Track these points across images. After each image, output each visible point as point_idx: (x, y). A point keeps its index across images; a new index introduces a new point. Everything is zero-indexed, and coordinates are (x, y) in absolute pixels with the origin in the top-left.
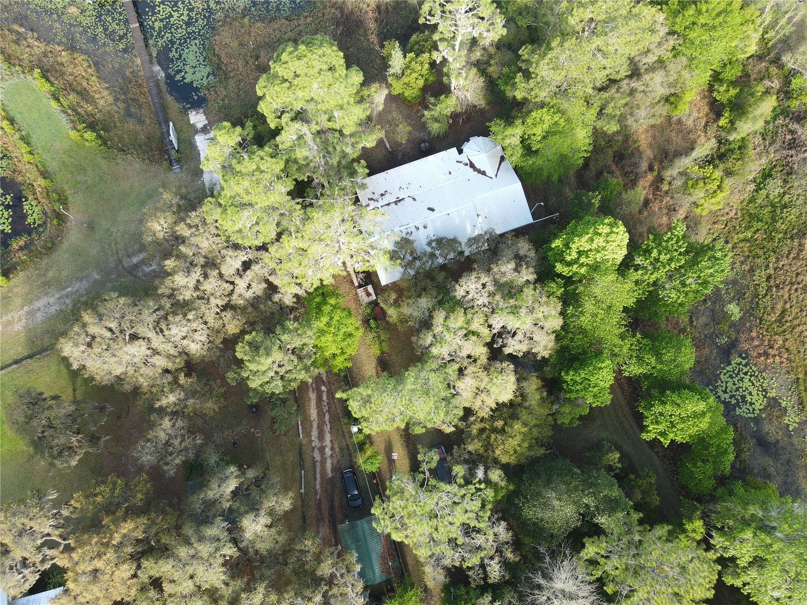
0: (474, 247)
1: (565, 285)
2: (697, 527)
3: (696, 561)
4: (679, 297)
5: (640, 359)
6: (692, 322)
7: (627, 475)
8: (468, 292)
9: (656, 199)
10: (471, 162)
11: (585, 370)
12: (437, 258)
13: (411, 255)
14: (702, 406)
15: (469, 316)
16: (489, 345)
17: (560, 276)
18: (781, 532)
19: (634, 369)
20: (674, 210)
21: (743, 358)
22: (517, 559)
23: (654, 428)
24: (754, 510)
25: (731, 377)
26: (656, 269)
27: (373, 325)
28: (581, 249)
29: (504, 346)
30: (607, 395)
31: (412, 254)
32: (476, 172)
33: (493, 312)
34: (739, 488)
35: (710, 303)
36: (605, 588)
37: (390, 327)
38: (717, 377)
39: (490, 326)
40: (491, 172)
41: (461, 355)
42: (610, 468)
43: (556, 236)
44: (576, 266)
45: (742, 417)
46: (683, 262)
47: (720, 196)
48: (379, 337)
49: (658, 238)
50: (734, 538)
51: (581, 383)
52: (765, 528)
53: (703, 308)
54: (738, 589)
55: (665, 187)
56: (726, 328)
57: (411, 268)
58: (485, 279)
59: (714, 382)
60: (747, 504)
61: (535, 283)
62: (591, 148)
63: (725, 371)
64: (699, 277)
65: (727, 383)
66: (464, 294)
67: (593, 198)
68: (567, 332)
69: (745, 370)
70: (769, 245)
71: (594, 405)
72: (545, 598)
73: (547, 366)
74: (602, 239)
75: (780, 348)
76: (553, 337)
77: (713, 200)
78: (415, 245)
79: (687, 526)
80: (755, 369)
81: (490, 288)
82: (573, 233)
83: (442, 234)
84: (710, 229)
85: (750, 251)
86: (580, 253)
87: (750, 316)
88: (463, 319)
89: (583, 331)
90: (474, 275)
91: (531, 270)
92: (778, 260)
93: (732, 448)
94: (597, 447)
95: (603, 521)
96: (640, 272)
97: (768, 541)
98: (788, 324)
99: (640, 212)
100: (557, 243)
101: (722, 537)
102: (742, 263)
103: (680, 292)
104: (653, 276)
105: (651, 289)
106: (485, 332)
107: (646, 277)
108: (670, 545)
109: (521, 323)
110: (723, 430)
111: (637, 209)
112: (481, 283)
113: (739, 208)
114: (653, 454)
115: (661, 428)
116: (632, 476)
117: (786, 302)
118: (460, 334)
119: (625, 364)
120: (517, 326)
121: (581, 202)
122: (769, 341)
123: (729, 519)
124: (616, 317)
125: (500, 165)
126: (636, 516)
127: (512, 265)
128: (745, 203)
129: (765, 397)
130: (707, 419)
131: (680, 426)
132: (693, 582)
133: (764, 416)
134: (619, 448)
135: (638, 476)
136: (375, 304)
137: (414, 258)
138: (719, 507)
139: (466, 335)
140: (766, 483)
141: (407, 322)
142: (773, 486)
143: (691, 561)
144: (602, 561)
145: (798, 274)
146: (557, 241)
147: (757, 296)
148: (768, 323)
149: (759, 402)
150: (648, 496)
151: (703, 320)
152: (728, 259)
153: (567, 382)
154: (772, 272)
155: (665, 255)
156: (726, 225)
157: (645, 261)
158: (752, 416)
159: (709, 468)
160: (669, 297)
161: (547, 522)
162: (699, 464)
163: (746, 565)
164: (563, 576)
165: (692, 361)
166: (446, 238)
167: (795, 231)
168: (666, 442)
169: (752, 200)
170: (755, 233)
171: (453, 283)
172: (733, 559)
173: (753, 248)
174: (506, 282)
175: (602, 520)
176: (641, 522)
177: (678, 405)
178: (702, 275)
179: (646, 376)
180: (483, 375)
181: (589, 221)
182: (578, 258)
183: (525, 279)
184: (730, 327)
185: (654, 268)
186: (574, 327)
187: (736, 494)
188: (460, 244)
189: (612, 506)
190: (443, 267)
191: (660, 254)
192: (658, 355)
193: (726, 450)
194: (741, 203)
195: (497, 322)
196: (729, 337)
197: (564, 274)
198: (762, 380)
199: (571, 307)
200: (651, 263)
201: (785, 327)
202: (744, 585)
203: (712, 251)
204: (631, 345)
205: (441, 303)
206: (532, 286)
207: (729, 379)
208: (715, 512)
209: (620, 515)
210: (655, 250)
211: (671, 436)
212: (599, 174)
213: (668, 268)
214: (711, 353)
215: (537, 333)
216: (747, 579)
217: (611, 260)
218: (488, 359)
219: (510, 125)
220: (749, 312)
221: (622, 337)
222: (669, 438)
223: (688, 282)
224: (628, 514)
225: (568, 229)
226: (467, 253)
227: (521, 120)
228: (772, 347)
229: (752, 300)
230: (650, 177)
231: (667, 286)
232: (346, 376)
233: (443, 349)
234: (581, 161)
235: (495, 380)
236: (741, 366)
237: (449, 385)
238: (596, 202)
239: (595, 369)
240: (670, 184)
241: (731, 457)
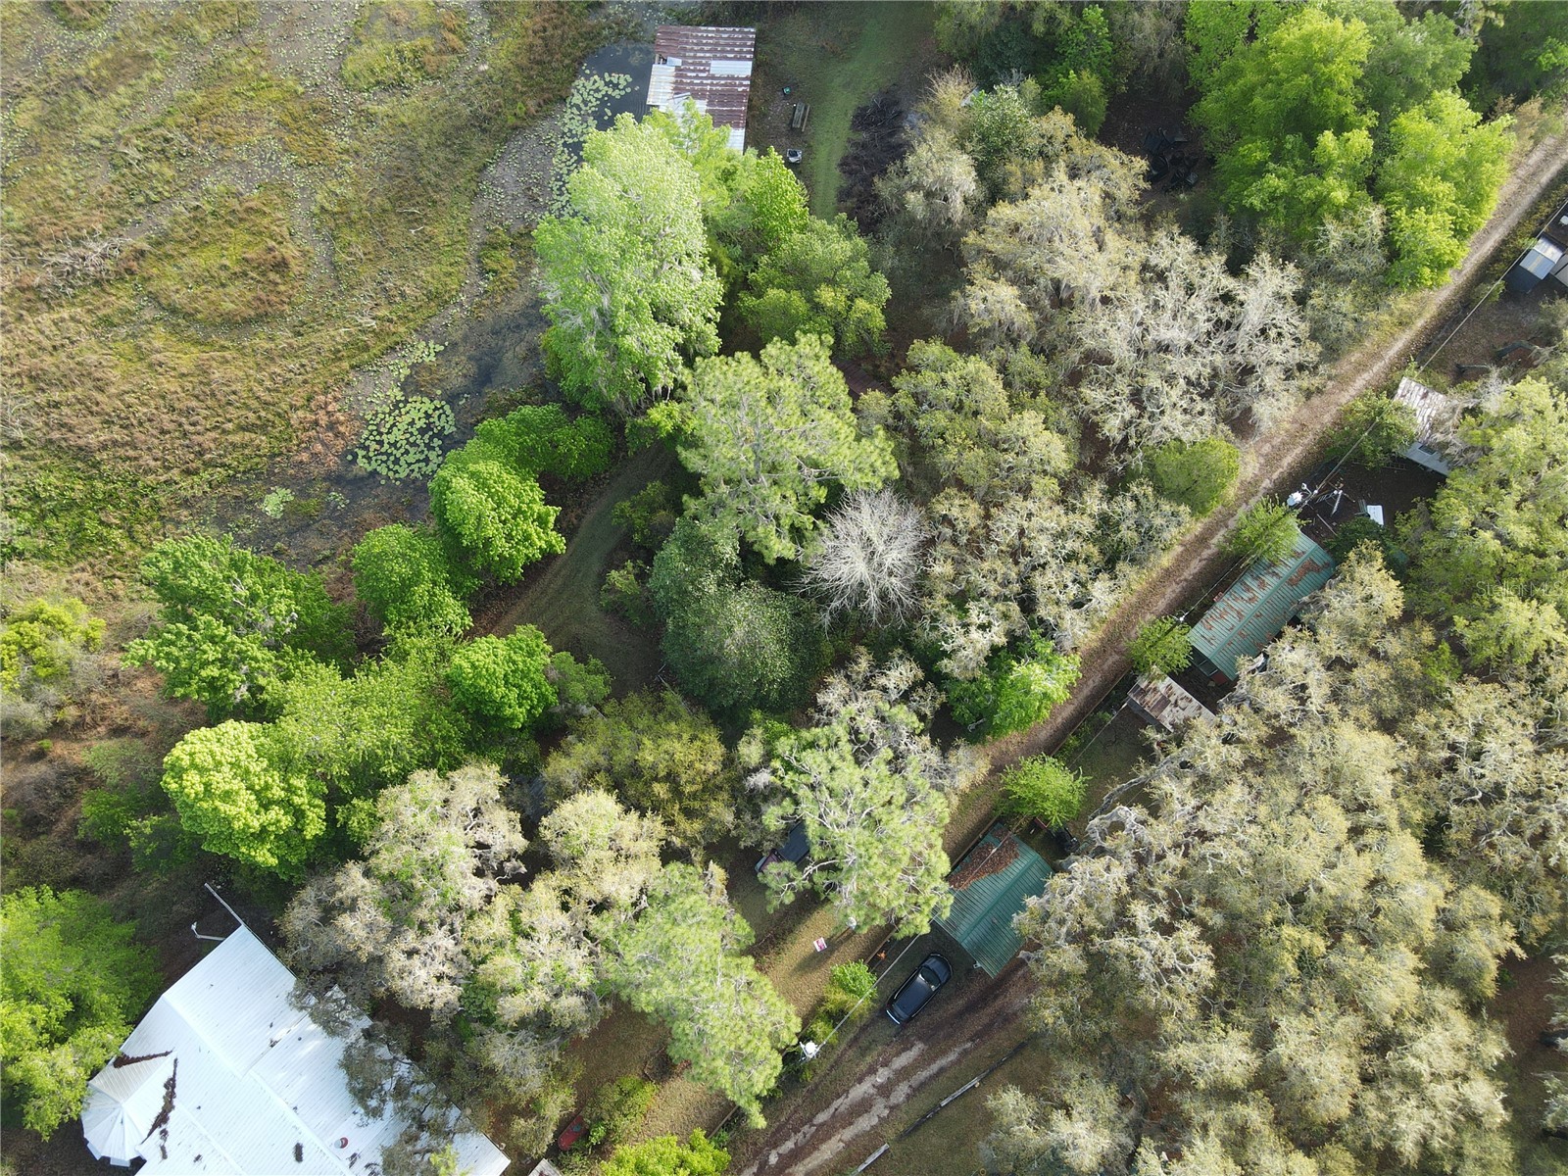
0: (344, 1016)
1: (345, 800)
2: (659, 414)
3: (708, 393)
4: (282, 596)
5: (429, 612)
6: (326, 558)
7: (640, 547)
8: (439, 978)
9: (103, 719)
10: (154, 1127)
11: (491, 692)
12: (401, 1078)
13: (417, 1138)
14: (461, 483)
15: (485, 949)
16: (525, 882)
17: (331, 819)
18: (598, 300)
19: (454, 612)
20: (115, 676)
21: (355, 456)
22: (862, 649)
23: (540, 538)
24: (589, 347)
25: (397, 462)
26: (243, 657)
27: (601, 1131)
28: (255, 806)
29: (514, 855)
30: (519, 636)
31: (412, 1139)
32: (175, 1102)
33: (458, 908)
34: (570, 382)
35: (278, 544)
36: (823, 501)
37: (587, 1094)
38: (407, 482)
39: (488, 899)
40: (162, 1070)
41: (568, 924)
42: (642, 577)
43: (253, 867)
44: (296, 800)
45: (457, 421)
46: (207, 617)
47: (51, 609)
48: (618, 1105)
49: (179, 678)
50: (648, 359)
51: (519, 687)
52: (607, 324)
53: (292, 552)
54: (719, 326)
55: (71, 713)
56: (313, 502)
57: (445, 1123)
58: (397, 959)
59: (418, 484)
60: (586, 361)
61: (365, 859)
62: (30, 892)
63: (391, 474)
64: (227, 579)
65: (409, 464)
66: (446, 985)
67: (142, 833)
68: (437, 754)
69: (374, 446)
70: (125, 495)
71: (549, 648)
72: (893, 579)
73: (518, 759)
74: (216, 778)
75: (311, 411)
76: (455, 775)
77: (67, 618)
78: (389, 1142)
79: (669, 428)
80: (366, 432)
81: (410, 939)
82: (229, 837)
83: (345, 1097)
84: (132, 600)
85: (151, 519)
86: (266, 805)
87: (274, 474)
88: (498, 959)
89: (421, 728)
90: (398, 985)
91: (340, 879)
92: (148, 471)
93: (511, 415)
94: (617, 611)
95: (729, 549)
96: (262, 681)
97: (622, 312)
98: (263, 414)
99: (143, 734)
100: (265, 856)
101: (655, 375)
102: (178, 523)
103: (272, 598)
104: (259, 655)
105: (288, 648)
106: (502, 904)
107: (267, 667)
108: (709, 440)
109: (453, 846)
110: (488, 437)
111: (138, 742)
112: (407, 963)
113: (67, 570)
114: (584, 521)
115: (533, 529)
116: (636, 537)
117: (224, 431)
118: (528, 948)
119: (450, 630)
120: (463, 850)
121: (161, 852)
122: (305, 430)
123: (624, 376)
124: (366, 682)
125: (138, 1060)
126: (691, 504)
127: (346, 921)
128: (55, 564)
129: (406, 402)
130: (481, 467)
131: (516, 503)
132: (739, 386)
133: (439, 392)
134: (602, 577)
135: (631, 530)
136: (555, 1154)
137: (421, 1127)
138: (614, 397)
139: (527, 936)
140: (545, 351)
141: (557, 1067)
142: (544, 338)
143: (712, 401)
144: (786, 522)
145: (163, 432)
146: (260, 859)
147: (232, 479)
148: (275, 443)
149: (418, 409)
150: (654, 501)
151: (315, 543)
152: (168, 545)
153: (529, 711)
154: (176, 471)
155: (205, 652)
156: (114, 577)
157: (233, 681)
158: (447, 408)
159: (562, 434)
160: (289, 611)
161: (779, 631)
162: (562, 449)
163: (677, 328)
164: (845, 569)
165: (391, 528)
166: (349, 1084)
167: (79, 465)
168: (553, 512)
169: (43, 554)
170: (109, 526)
171: (434, 1017)
172: (681, 349)
173: (142, 518)
174: (385, 915)
175: (729, 551)
176: (698, 493)
177: (479, 518)
178: (221, 576)
179: (456, 588)
180: (587, 864)
181: (190, 818)
182: (279, 803)
183: (365, 881)
184: (309, 496)
185: (243, 660)
186: (419, 746)
187: (582, 382)
188: (350, 1047)
189: (698, 548)
190: (416, 1055)
191: (205, 664)
192: (407, 585)
193: (519, 421)
194: (55, 570)
195: (473, 890)
196: (329, 491)
197: (323, 814)
198: (381, 416)
199: (384, 769)
200: (235, 668)
201: (270, 417)
202: (709, 320)
203: (166, 578)
204: (409, 636)
205: (488, 1019)
206: (373, 861)
207: (402, 462)
208: (627, 400)
209: (704, 529)
210: (203, 673)
211: (539, 507)
212: (87, 846)
213: (231, 638)
214: (369, 508)
215: (460, 807)
216: (699, 321)
217: (257, 742)
218: (553, 871)
219: (30, 1086)
220: (269, 479)
221: (402, 657)
222: (543, 509)
223: (245, 593)
224: (695, 518)
225: (224, 850)
226: (366, 1022)
227: (10, 1069)
228: (316, 423)
229: (243, 482)
230: (58, 748)
231: (270, 623)
232: (727, 1127)
233: (574, 965)
234: (67, 896)
235: (585, 837)
236: (371, 454)
237: (636, 917)
238: (148, 824)
239: (479, 676)
240: (59, 708)
241: (527, 410)
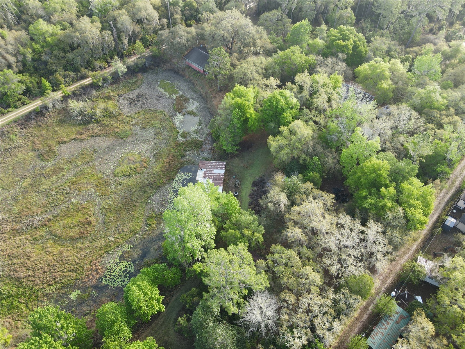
2: (197, 267)
3: (211, 260)
4: (72, 327)
5: (119, 332)
6: (88, 313)
7: (188, 309)
14: (135, 288)
18: (180, 233)
19: (127, 332)
21: (102, 279)
22: (260, 346)
23: (157, 307)
24: (176, 246)
25: (115, 281)
30: (147, 341)
34: (170, 257)
35: (73, 309)
36: (246, 294)
38: (117, 288)
42: (189, 320)
45: (135, 269)
46: (46, 335)
50: (194, 250)
52: (182, 240)
53: (77, 311)
54: (215, 240)
56: (87, 294)
59: (120, 288)
60: (175, 250)
63: (112, 285)
64: (55, 321)
65: (118, 282)
69: (108, 276)
70: (28, 293)
71: (157, 345)
72: (269, 321)
75: (91, 265)
79: (199, 271)
80: (107, 272)
84: (22, 328)
85: (34, 301)
87: (76, 286)
92: (38, 285)
93: (151, 266)
94: (180, 332)
95: (217, 310)
97: (187, 236)
98: (76, 266)
101: (196, 255)
103: (68, 328)
105: (70, 346)
108: (211, 275)
110: (144, 273)
113: (4, 318)
114: (171, 301)
115: (155, 303)
116: (187, 306)
117: (63, 272)
119: (124, 339)
122: (88, 271)
123: (186, 255)
126: (205, 295)
128: (1, 316)
129: (120, 262)
130: (141, 283)
131: (150, 294)
132: (221, 258)
133: (130, 260)
134: (176, 320)
135: (186, 303)
138: (183, 261)
140: (163, 247)
142: (163, 243)
143: (213, 263)
144: (235, 301)
145: (44, 272)
147: (62, 287)
148: (78, 276)
149: (124, 264)
150: (193, 294)
151: (85, 308)
152: (39, 309)
154: (46, 285)
156: (18, 320)
158: (132, 264)
159: (166, 273)
160: (73, 332)
161: (233, 339)
162: (166, 277)
163: (203, 241)
164: (254, 317)
165: (110, 303)
168: (162, 297)
170: (20, 303)
172: (203, 247)
173: (32, 300)
175: (217, 311)
176: (208, 292)
177: (138, 300)
178: (53, 320)
179: (128, 323)
184: (86, 293)
187: (174, 257)
189: (207, 310)
192: (113, 323)
193: (154, 269)
196: (92, 291)
198: (112, 267)
201: (78, 267)
202: (212, 239)
203: (35, 321)
204: (111, 341)
207: (116, 281)
208: (186, 262)
209: (209, 303)
211: (157, 296)
213: (53, 342)
214: (104, 296)
216: (209, 239)
220: (74, 287)
222: (159, 297)
223: (60, 326)
224: (206, 300)
228: (92, 269)
229: (66, 288)
231: (66, 337)
236: (107, 279)
241: (156, 265)
